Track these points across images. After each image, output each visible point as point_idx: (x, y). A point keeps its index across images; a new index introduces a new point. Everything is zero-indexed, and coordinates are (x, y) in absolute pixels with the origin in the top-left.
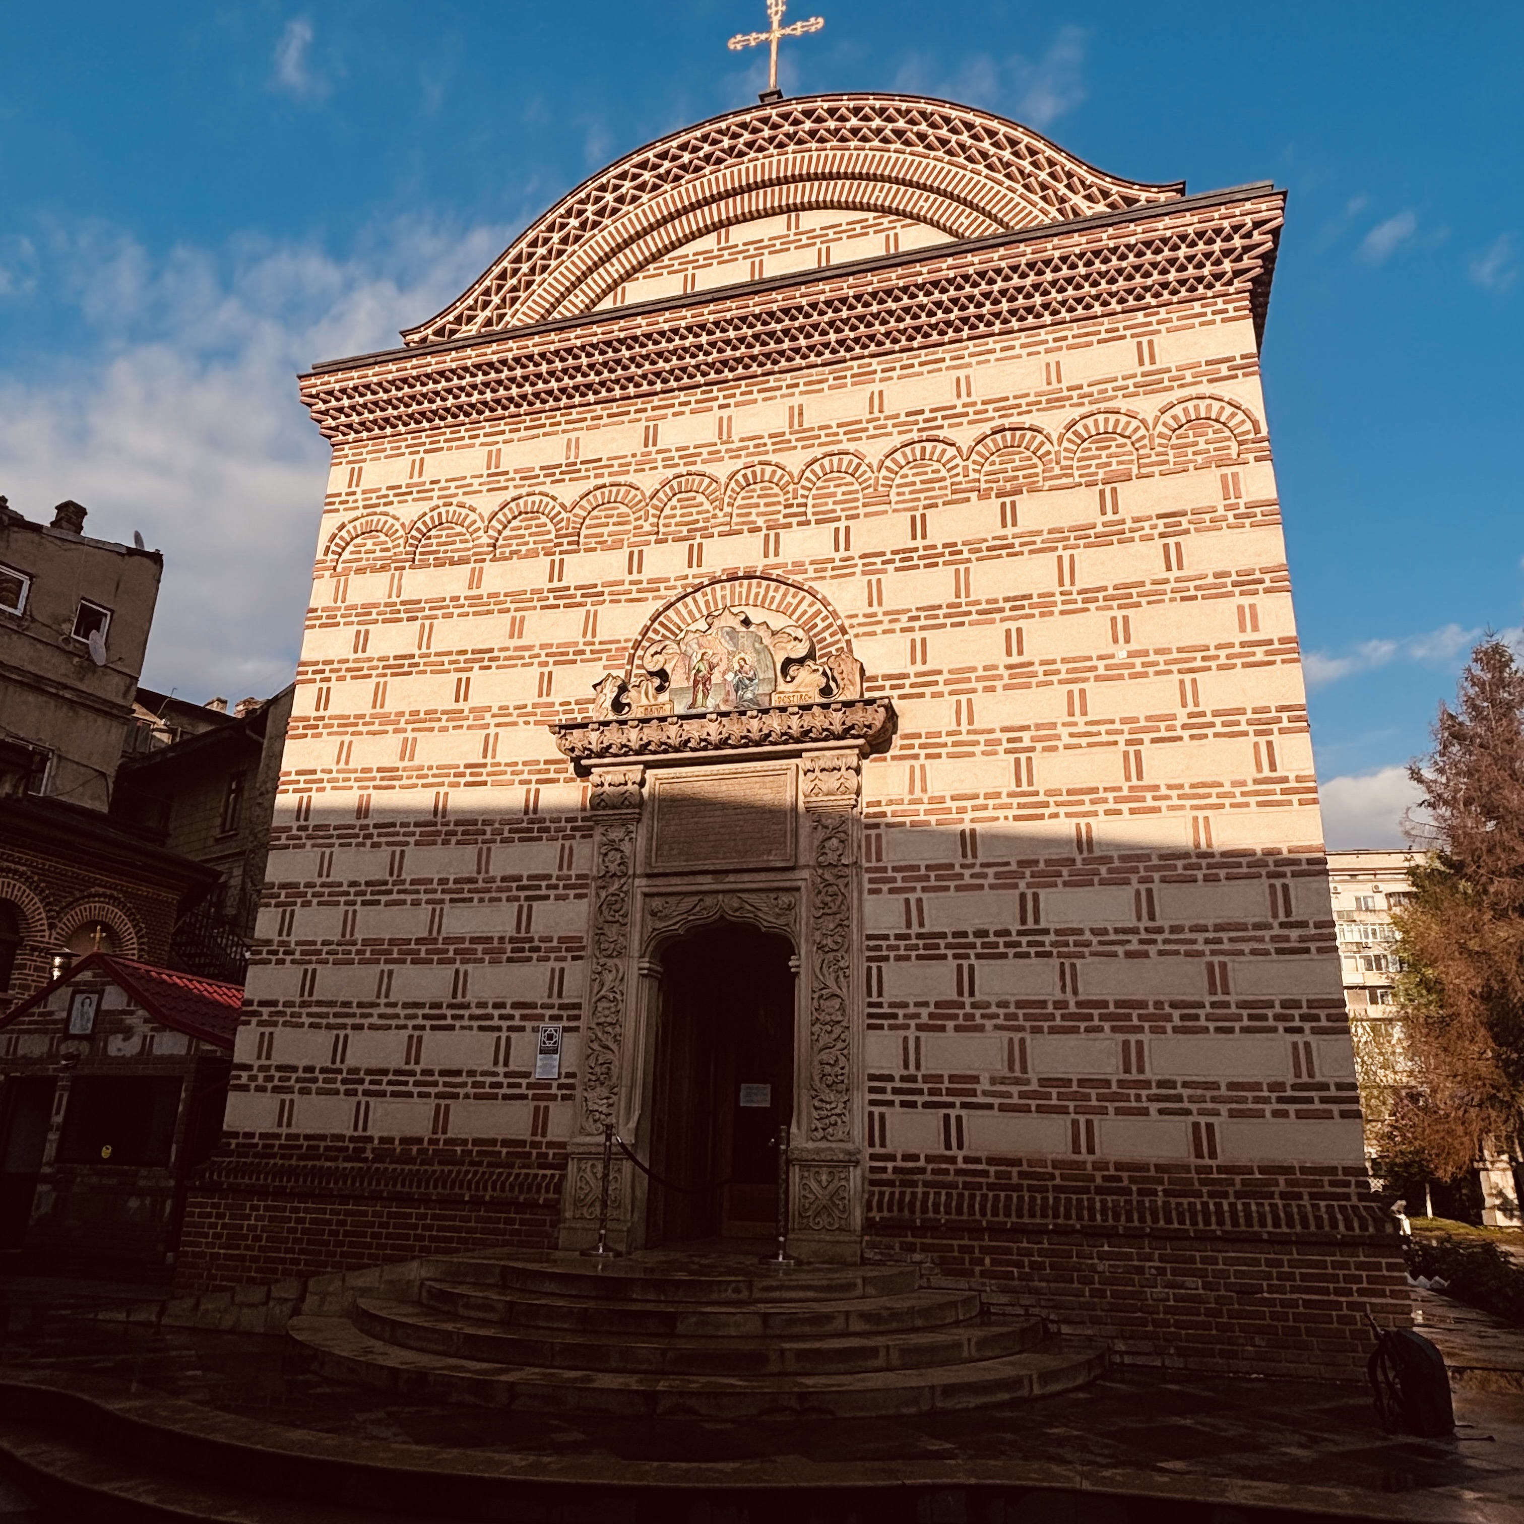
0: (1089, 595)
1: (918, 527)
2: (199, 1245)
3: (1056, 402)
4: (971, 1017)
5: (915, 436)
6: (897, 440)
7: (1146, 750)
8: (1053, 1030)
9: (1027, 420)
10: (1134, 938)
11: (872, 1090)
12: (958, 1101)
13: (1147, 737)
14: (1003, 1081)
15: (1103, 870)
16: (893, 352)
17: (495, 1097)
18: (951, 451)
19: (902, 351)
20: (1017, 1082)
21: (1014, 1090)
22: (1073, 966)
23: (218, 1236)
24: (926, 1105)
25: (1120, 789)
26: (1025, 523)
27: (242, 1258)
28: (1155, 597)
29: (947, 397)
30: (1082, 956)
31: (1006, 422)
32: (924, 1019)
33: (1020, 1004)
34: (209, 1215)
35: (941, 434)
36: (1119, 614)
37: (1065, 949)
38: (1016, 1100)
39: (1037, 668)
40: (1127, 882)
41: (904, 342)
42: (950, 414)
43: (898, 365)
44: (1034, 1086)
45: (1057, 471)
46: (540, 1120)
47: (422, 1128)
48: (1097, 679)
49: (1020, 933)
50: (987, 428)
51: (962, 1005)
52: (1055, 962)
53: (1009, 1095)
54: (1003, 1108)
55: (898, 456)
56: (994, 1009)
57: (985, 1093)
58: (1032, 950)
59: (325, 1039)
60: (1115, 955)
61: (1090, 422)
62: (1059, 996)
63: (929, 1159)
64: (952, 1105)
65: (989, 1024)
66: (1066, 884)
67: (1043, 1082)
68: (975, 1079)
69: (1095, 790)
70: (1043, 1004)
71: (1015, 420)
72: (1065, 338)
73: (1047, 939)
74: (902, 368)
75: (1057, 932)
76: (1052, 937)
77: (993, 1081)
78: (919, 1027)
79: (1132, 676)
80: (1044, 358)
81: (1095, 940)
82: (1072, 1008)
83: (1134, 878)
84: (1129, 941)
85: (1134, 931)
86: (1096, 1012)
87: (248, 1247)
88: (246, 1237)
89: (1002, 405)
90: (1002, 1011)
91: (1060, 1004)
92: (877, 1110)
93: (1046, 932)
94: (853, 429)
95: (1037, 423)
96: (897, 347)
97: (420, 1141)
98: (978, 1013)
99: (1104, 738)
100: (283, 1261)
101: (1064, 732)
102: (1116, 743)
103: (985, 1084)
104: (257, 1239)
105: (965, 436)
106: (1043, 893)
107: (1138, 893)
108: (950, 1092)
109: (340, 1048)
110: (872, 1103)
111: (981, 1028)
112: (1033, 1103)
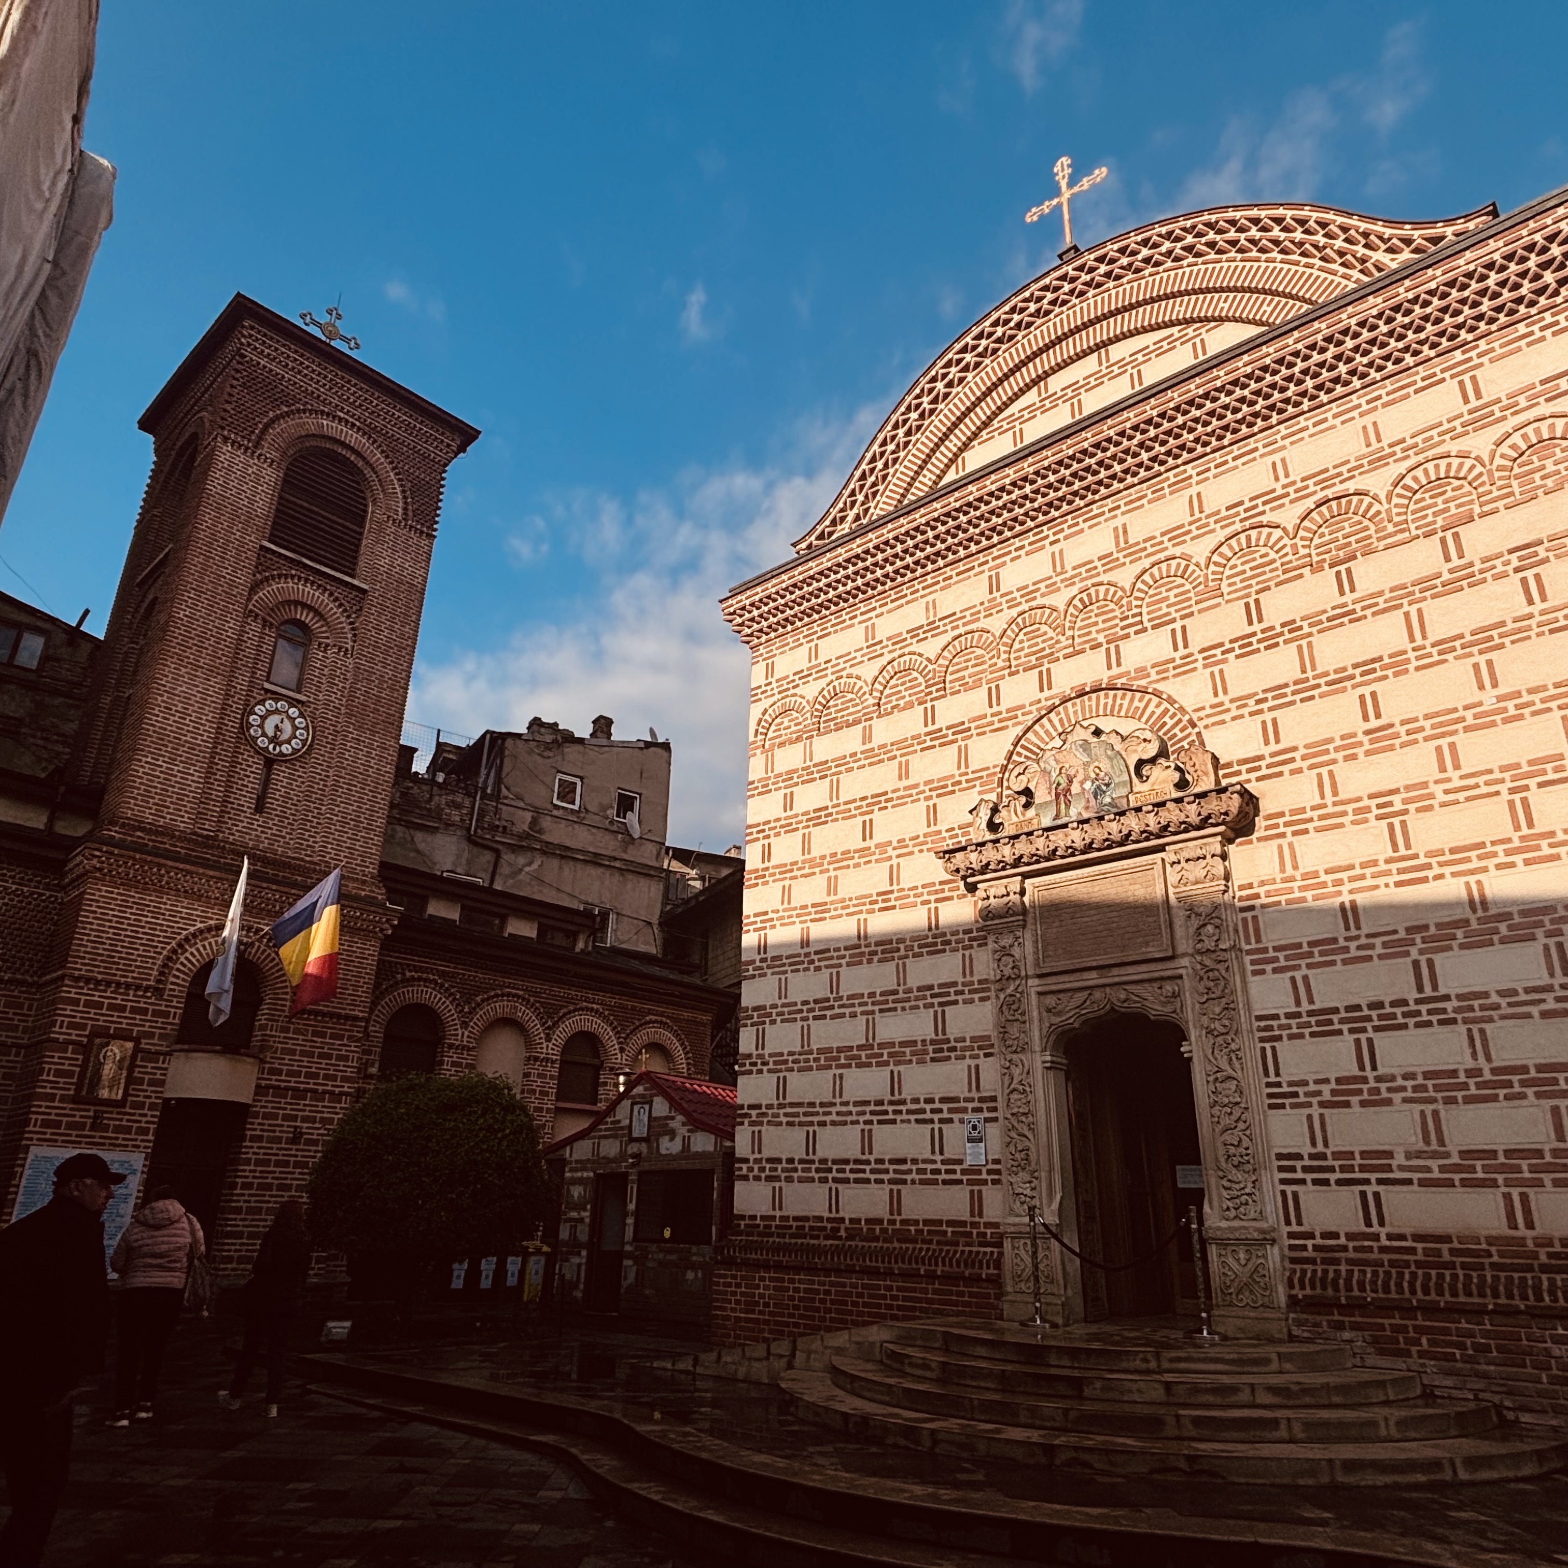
0: (1445, 646)
1: (1254, 612)
2: (725, 1309)
3: (1379, 461)
4: (1377, 1091)
5: (1238, 527)
6: (1221, 535)
7: (1535, 796)
8: (1468, 1100)
9: (1351, 486)
10: (1549, 997)
11: (1281, 1169)
12: (1373, 1177)
13: (1532, 783)
14: (1419, 1155)
15: (1503, 928)
16: (1206, 454)
17: (935, 1182)
18: (1277, 533)
19: (1213, 451)
20: (1435, 1155)
21: (1434, 1164)
22: (1482, 1032)
23: (738, 1302)
24: (1339, 1182)
25: (1509, 840)
26: (1364, 586)
27: (757, 1321)
28: (1520, 635)
29: (1267, 483)
30: (1491, 1020)
31: (1330, 493)
32: (1327, 1096)
33: (1427, 1075)
34: (730, 1285)
35: (1264, 519)
36: (1482, 660)
37: (1471, 1015)
38: (1436, 1174)
39: (1399, 728)
40: (1533, 939)
41: (1214, 443)
42: (1271, 498)
43: (1212, 465)
44: (1455, 1159)
45: (1390, 528)
46: (977, 1203)
47: (882, 1211)
48: (1467, 729)
49: (1418, 1002)
50: (1310, 503)
51: (1365, 1080)
52: (1462, 1028)
53: (1429, 1170)
54: (1423, 1183)
55: (1224, 549)
56: (1400, 1082)
57: (1401, 1168)
58: (1434, 1018)
59: (799, 1134)
60: (1529, 1016)
61: (1419, 473)
62: (1471, 1064)
63: (1350, 1236)
64: (1367, 1182)
65: (1397, 1097)
66: (1462, 946)
67: (1463, 1154)
68: (1390, 1154)
69: (1482, 845)
70: (1454, 1073)
71: (1339, 489)
72: (1379, 397)
73: (1449, 1006)
74: (1216, 467)
75: (1460, 997)
76: (1455, 1003)
77: (1408, 1156)
78: (1322, 1104)
79: (1506, 721)
80: (1359, 423)
81: (1503, 1002)
82: (1488, 1076)
83: (1539, 933)
84: (1544, 1001)
85: (1549, 989)
86: (1515, 1078)
87: (761, 1312)
88: (758, 1304)
89: (1322, 477)
90: (1409, 1084)
91: (1473, 1073)
92: (1289, 1189)
93: (1447, 998)
94: (1176, 534)
95: (1361, 487)
96: (1208, 449)
97: (880, 1221)
98: (1383, 1086)
99: (1484, 790)
100: (787, 1324)
101: (1438, 790)
102: (1497, 793)
103: (1399, 1159)
104: (766, 1305)
105: (1289, 516)
106: (1438, 959)
107: (1546, 948)
108: (1363, 1168)
109: (811, 1142)
110: (1283, 1181)
111: (1388, 1102)
112: (1457, 1177)
